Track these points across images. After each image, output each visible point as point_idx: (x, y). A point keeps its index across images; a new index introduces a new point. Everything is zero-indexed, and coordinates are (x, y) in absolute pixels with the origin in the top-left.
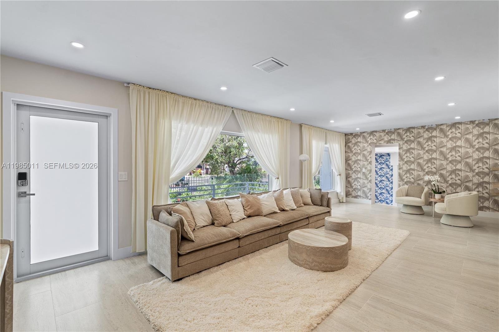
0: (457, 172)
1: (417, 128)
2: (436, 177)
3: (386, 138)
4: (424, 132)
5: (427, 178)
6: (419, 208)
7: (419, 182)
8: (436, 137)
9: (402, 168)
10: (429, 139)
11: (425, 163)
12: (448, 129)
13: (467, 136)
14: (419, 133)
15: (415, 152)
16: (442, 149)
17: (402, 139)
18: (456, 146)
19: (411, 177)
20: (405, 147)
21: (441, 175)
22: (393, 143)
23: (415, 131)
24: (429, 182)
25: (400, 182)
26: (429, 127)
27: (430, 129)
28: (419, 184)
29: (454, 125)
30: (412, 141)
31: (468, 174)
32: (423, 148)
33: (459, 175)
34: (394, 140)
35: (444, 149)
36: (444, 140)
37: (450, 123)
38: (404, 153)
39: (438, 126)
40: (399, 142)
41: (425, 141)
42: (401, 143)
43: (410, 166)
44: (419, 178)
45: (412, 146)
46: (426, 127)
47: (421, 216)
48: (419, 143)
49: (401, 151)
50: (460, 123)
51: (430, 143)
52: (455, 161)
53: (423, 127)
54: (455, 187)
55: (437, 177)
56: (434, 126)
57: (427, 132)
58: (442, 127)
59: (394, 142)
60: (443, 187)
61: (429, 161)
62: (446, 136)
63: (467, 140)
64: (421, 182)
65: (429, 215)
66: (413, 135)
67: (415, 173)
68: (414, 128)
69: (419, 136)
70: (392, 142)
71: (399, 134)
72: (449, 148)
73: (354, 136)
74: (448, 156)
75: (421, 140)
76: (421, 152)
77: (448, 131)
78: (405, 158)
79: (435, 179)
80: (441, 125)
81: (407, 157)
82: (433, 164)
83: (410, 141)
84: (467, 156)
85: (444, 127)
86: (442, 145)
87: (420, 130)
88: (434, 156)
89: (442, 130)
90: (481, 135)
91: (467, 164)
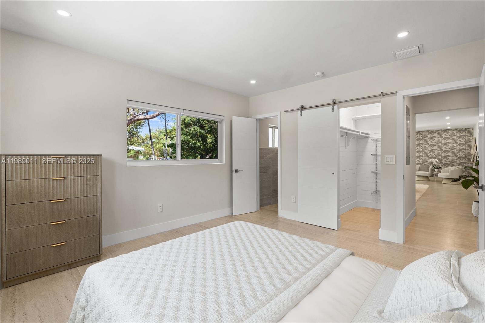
0: (448, 157)
1: (424, 132)
2: (435, 160)
5: (430, 160)
6: (427, 177)
8: (435, 137)
10: (432, 138)
11: (429, 152)
12: (442, 133)
13: (454, 137)
14: (425, 134)
15: (423, 146)
16: (439, 144)
18: (447, 143)
19: (420, 161)
20: (417, 143)
21: (439, 159)
23: (423, 133)
24: (431, 163)
27: (432, 132)
28: (425, 164)
29: (446, 131)
31: (454, 158)
33: (449, 159)
35: (440, 144)
36: (440, 139)
37: (444, 129)
39: (437, 131)
41: (429, 140)
43: (420, 154)
44: (425, 161)
46: (430, 131)
48: (425, 140)
50: (449, 130)
51: (432, 141)
52: (447, 151)
53: (428, 131)
54: (446, 165)
55: (436, 160)
56: (434, 131)
57: (430, 134)
58: (439, 131)
60: (440, 165)
61: (432, 151)
62: (442, 137)
63: (453, 139)
64: (427, 163)
66: (422, 135)
67: (423, 158)
68: (422, 131)
69: (425, 136)
72: (443, 144)
74: (443, 148)
75: (426, 139)
76: (427, 146)
77: (443, 134)
79: (435, 161)
80: (439, 130)
81: (418, 149)
82: (434, 152)
83: (420, 139)
84: (453, 148)
85: (440, 132)
86: (439, 142)
87: (426, 133)
88: (434, 148)
89: (439, 133)
90: (461, 137)
91: (453, 152)
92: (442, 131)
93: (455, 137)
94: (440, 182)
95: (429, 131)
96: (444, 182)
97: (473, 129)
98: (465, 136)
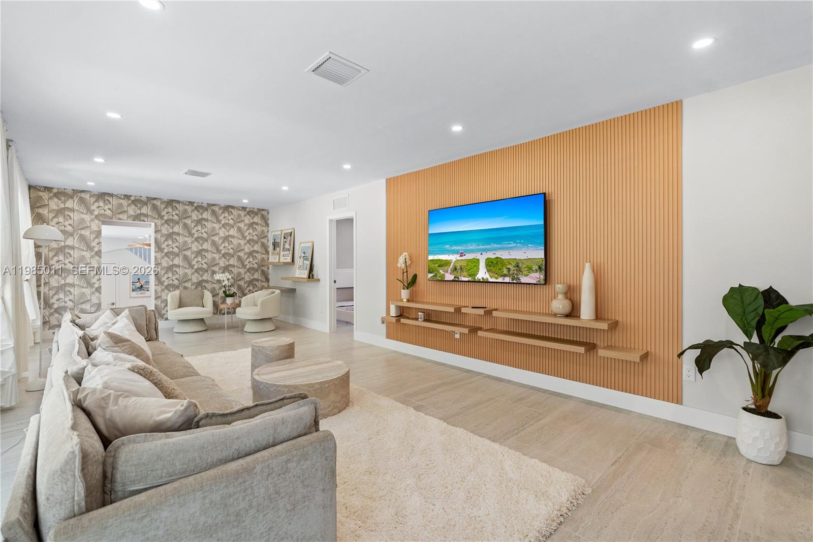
1: (184, 203)
3: (132, 210)
4: (193, 211)
6: (202, 321)
7: (186, 284)
8: (207, 220)
9: (161, 263)
10: (199, 222)
11: (193, 256)
12: (220, 212)
14: (186, 211)
15: (181, 239)
16: (214, 238)
17: (161, 217)
18: (229, 236)
19: (174, 278)
20: (165, 230)
22: (144, 221)
23: (181, 207)
25: (157, 287)
26: (199, 204)
27: (200, 208)
28: (185, 288)
30: (176, 221)
31: (240, 270)
32: (191, 235)
33: (232, 273)
34: (146, 216)
35: (216, 239)
37: (224, 203)
38: (163, 239)
39: (210, 205)
40: (156, 221)
41: (193, 225)
42: (159, 222)
43: (172, 260)
44: (186, 279)
45: (176, 229)
47: (204, 332)
48: (186, 226)
49: (159, 236)
50: (233, 207)
51: (199, 228)
52: (228, 254)
53: (192, 203)
56: (205, 205)
57: (196, 212)
58: (214, 208)
59: (146, 219)
61: (199, 253)
62: (219, 221)
63: (239, 229)
64: (189, 285)
65: (220, 328)
66: (177, 212)
67: (181, 271)
68: (179, 202)
69: (185, 215)
70: (142, 218)
71: (155, 207)
72: (222, 237)
73: (56, 195)
74: (221, 248)
75: (188, 221)
76: (189, 240)
77: (221, 215)
78: (165, 247)
81: (167, 246)
82: (204, 257)
83: (172, 220)
84: (239, 249)
85: (217, 209)
86: (213, 233)
87: (187, 207)
88: (205, 246)
89: (214, 212)
90: (251, 225)
91: (239, 258)
92: (220, 209)
93: (242, 225)
95: (194, 202)
96: (248, 328)
97: (268, 213)
98: (257, 224)
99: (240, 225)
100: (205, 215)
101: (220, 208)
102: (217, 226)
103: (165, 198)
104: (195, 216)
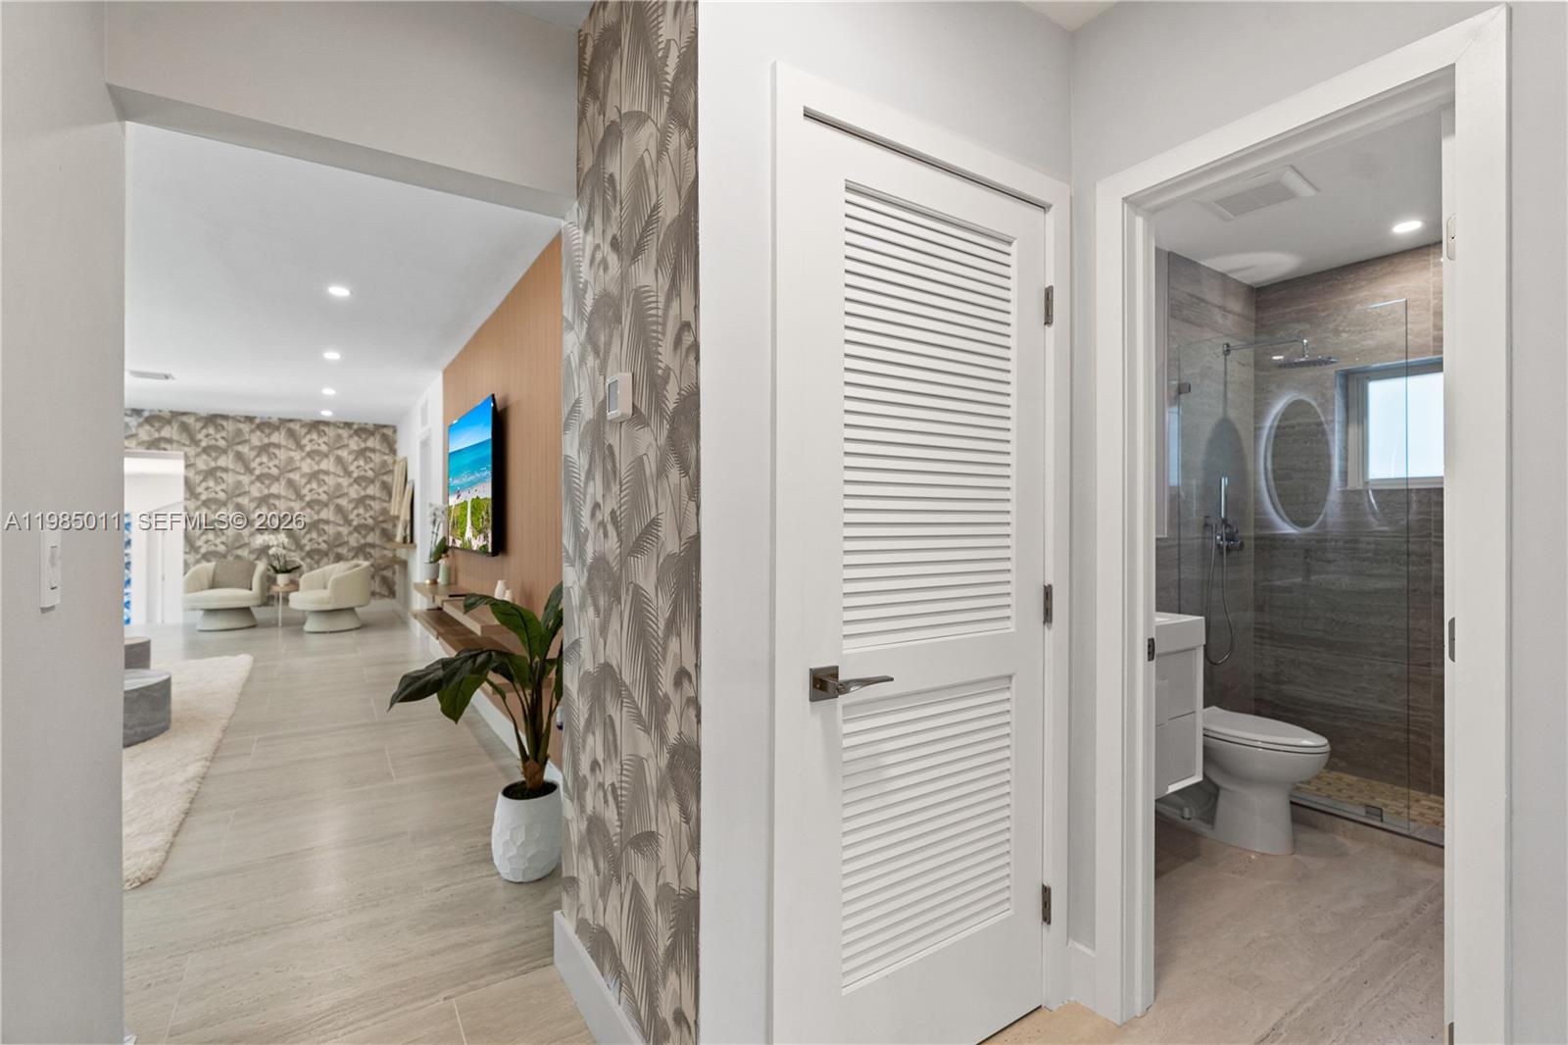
0: (321, 526)
1: (235, 419)
2: (279, 536)
3: (144, 433)
4: (252, 431)
5: (260, 540)
6: (245, 611)
7: (240, 552)
8: (278, 446)
10: (264, 449)
11: (253, 505)
12: (303, 431)
14: (239, 432)
16: (291, 476)
17: (195, 442)
18: (320, 471)
19: (218, 541)
20: (203, 463)
21: (290, 533)
22: (165, 449)
23: (230, 426)
24: (264, 551)
25: (187, 556)
26: (263, 420)
27: (265, 426)
28: (238, 557)
29: (316, 425)
30: (222, 448)
31: (341, 529)
32: (249, 470)
33: (325, 533)
34: (170, 441)
35: (295, 476)
37: (308, 417)
38: (199, 478)
39: (283, 421)
40: (186, 449)
41: (253, 454)
42: (192, 451)
44: (238, 543)
45: (222, 462)
46: (257, 421)
47: (250, 630)
48: (239, 456)
49: (191, 474)
50: (327, 423)
51: (264, 459)
52: (318, 502)
53: (250, 419)
54: (317, 556)
55: (283, 538)
56: (275, 421)
57: (258, 433)
58: (292, 425)
59: (168, 446)
60: (296, 558)
61: (264, 500)
62: (301, 447)
63: (339, 460)
64: (244, 553)
65: (270, 624)
66: (224, 434)
68: (225, 417)
69: (238, 439)
70: (163, 445)
71: (184, 427)
72: (305, 474)
74: (304, 492)
75: (244, 449)
76: (246, 479)
77: (304, 438)
78: (203, 491)
79: (277, 541)
80: (291, 421)
81: (206, 489)
82: (272, 507)
83: (215, 448)
84: (338, 492)
85: (296, 427)
86: (290, 466)
87: (241, 426)
88: (275, 489)
89: (290, 433)
90: (361, 453)
91: (339, 509)
93: (343, 453)
94: (295, 625)
95: (255, 418)
96: (310, 625)
97: (395, 431)
98: (373, 450)
99: (340, 452)
100: (275, 438)
101: (302, 426)
102: (297, 455)
103: (203, 413)
104: (256, 439)
